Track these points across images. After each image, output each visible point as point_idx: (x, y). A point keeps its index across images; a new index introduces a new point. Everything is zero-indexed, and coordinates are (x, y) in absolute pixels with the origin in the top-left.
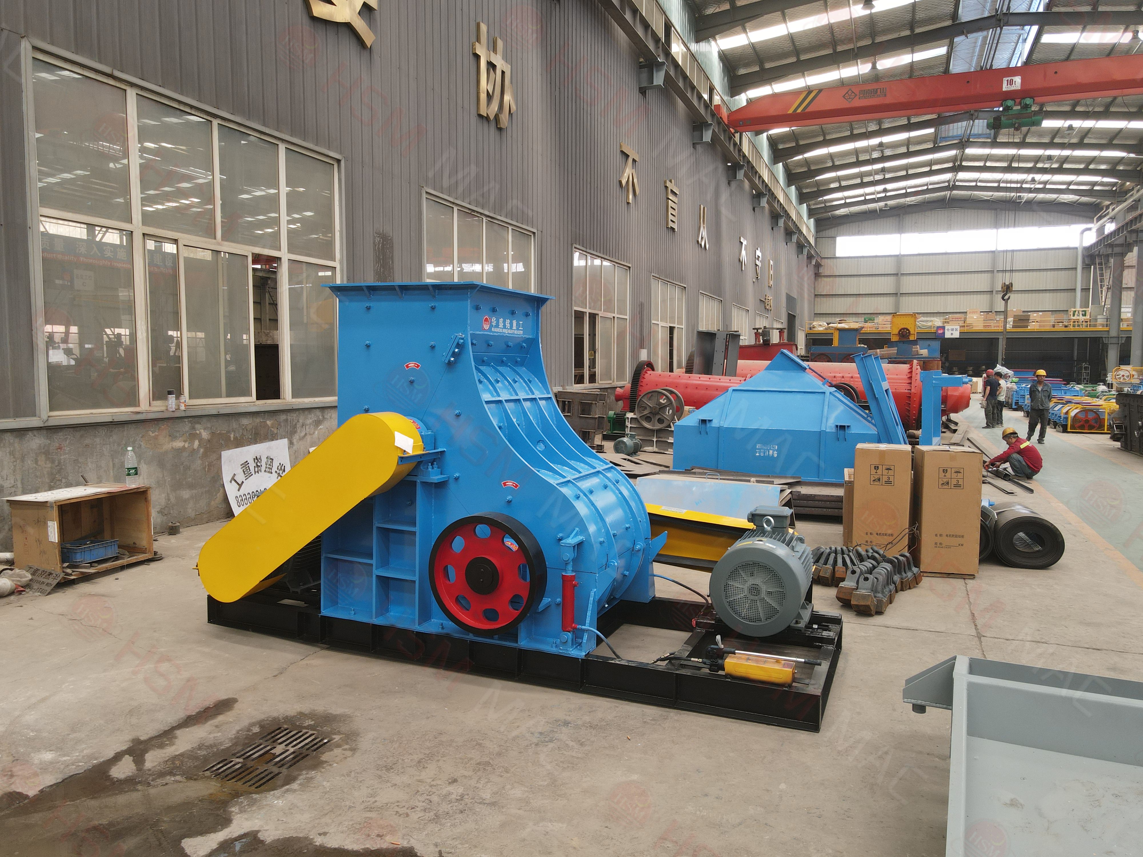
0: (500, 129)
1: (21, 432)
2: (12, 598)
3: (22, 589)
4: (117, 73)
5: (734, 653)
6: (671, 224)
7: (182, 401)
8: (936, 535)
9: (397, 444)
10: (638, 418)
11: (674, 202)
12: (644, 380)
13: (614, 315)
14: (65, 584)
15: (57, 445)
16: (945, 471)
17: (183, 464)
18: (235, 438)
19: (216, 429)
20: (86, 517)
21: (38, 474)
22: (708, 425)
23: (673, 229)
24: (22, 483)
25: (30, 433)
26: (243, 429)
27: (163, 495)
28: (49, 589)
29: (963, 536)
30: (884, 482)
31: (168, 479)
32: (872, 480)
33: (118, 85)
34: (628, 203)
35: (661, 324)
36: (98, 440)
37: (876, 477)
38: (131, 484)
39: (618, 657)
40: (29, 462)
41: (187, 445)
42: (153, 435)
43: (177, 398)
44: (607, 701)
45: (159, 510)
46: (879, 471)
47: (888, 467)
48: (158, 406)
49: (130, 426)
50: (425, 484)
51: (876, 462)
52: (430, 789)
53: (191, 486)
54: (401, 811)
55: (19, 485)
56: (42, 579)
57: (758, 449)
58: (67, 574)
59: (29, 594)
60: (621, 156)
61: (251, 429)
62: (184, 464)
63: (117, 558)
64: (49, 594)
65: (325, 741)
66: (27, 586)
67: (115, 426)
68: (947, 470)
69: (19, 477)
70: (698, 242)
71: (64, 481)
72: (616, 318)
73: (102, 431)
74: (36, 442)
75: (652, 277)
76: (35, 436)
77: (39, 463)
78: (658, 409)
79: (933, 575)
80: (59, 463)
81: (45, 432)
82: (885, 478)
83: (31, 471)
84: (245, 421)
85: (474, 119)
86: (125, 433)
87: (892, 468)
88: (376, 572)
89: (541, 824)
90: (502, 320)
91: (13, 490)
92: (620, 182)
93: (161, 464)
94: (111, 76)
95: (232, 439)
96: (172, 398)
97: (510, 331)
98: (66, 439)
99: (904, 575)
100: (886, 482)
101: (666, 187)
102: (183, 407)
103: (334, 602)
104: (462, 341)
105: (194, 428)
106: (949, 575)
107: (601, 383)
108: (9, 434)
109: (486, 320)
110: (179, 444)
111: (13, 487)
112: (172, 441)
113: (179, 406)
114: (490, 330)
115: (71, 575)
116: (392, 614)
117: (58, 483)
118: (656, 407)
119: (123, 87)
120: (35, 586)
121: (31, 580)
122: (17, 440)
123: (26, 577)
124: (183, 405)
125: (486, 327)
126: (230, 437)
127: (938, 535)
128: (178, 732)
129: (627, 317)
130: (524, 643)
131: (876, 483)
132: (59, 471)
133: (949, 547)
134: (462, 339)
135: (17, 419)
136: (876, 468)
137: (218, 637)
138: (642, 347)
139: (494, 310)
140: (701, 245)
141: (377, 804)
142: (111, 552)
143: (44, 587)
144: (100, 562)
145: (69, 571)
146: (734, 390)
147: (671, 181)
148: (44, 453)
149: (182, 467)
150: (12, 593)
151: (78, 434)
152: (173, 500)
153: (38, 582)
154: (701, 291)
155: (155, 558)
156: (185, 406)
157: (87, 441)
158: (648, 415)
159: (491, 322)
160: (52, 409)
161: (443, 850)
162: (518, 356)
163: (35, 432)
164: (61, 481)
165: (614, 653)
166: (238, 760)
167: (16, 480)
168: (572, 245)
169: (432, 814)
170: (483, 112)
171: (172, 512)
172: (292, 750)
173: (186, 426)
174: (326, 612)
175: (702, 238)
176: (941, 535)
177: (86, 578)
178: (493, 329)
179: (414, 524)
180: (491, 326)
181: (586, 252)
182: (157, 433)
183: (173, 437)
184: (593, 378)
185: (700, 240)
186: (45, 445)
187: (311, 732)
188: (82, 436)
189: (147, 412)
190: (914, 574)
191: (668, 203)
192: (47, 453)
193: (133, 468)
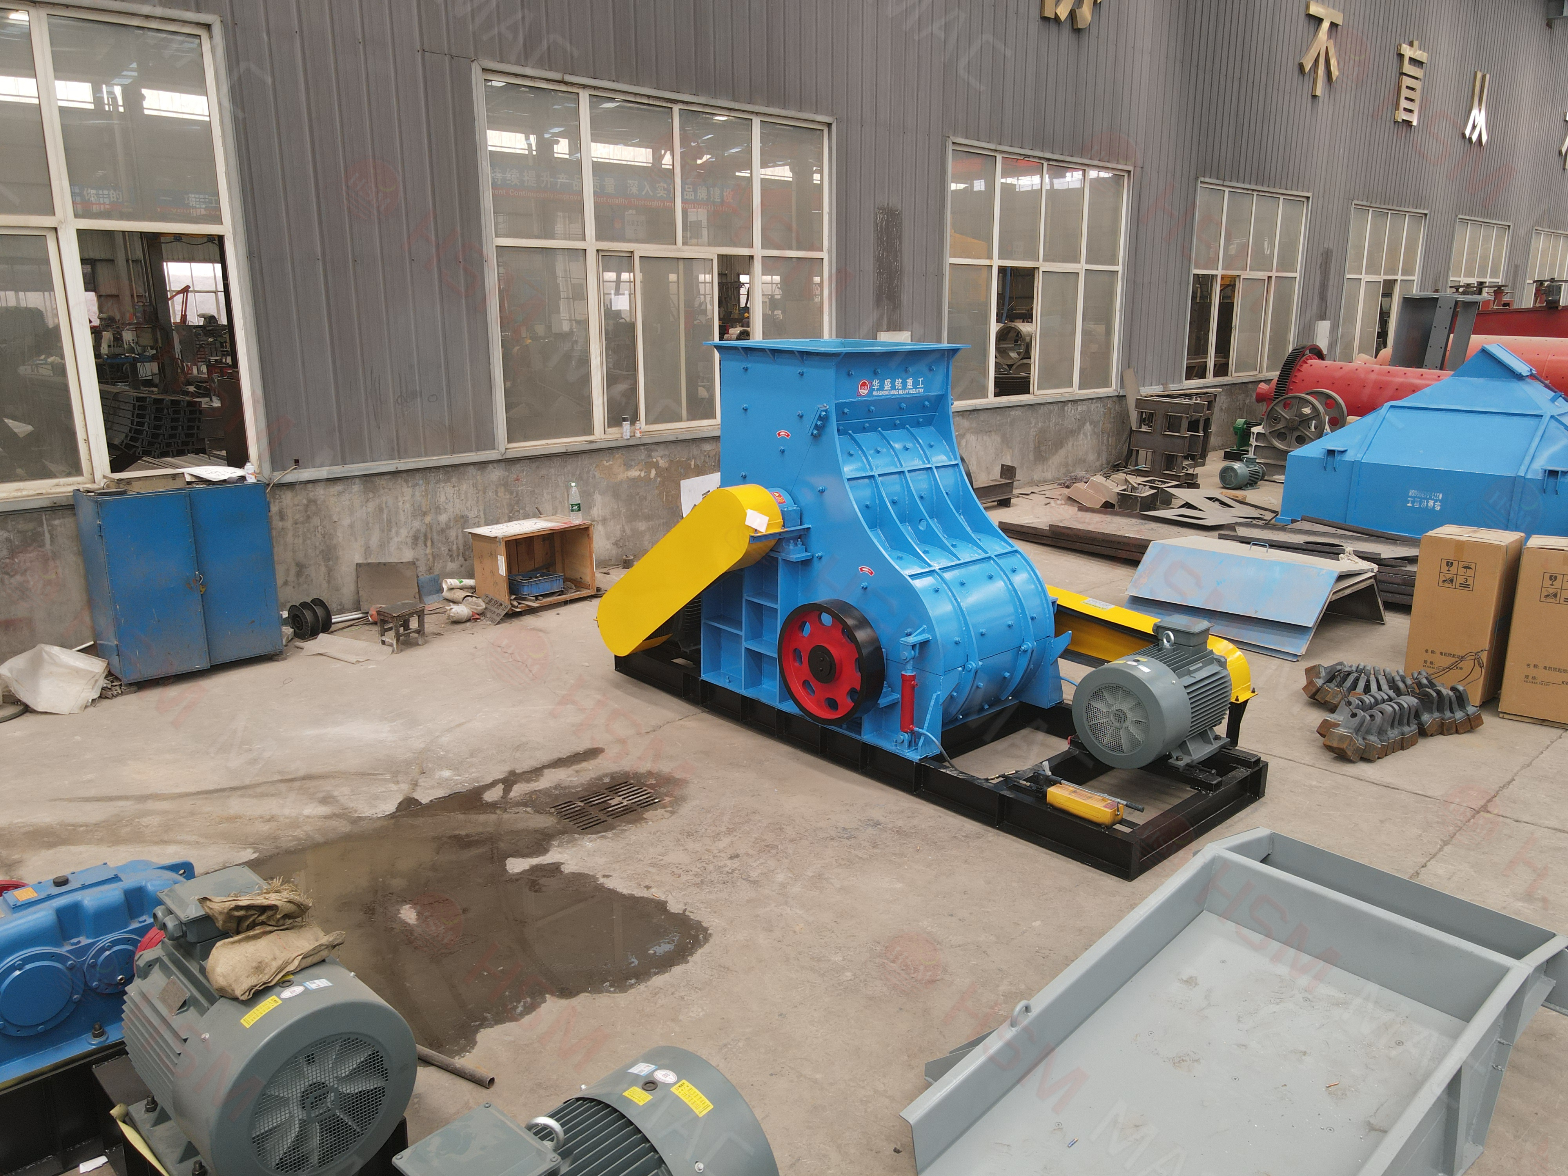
0: (1078, 31)
1: (482, 465)
2: (468, 624)
3: (478, 617)
4: (568, 78)
5: (1060, 783)
6: (1402, 116)
7: (638, 428)
8: (1529, 665)
9: (748, 522)
10: (1267, 433)
11: (1417, 78)
12: (1299, 375)
13: (1270, 274)
14: (511, 615)
15: (515, 477)
16: (1553, 578)
17: (638, 494)
18: (696, 466)
19: (675, 456)
20: (539, 550)
21: (498, 505)
22: (1338, 458)
23: (1408, 123)
24: (485, 514)
25: (490, 465)
26: (705, 456)
27: (618, 527)
28: (498, 619)
30: (1458, 585)
31: (623, 510)
32: (1441, 581)
33: (570, 89)
34: (1314, 97)
35: (1365, 277)
36: (553, 471)
37: (1448, 576)
38: (576, 520)
39: (953, 766)
40: (490, 494)
41: (643, 474)
42: (608, 464)
43: (633, 423)
44: (935, 810)
45: (613, 542)
46: (1453, 569)
47: (1466, 564)
48: (614, 434)
49: (584, 455)
50: (788, 562)
51: (1451, 557)
52: (712, 859)
53: (648, 518)
54: (677, 871)
55: (482, 516)
56: (493, 609)
57: (1411, 497)
58: (513, 606)
59: (484, 622)
60: (1306, 25)
61: (715, 456)
62: (640, 494)
63: (561, 593)
64: (498, 623)
65: (656, 801)
66: (482, 614)
67: (569, 456)
68: (1556, 577)
69: (481, 508)
70: (1464, 135)
71: (521, 511)
72: (1273, 279)
73: (557, 462)
74: (496, 474)
75: (1353, 206)
76: (494, 468)
77: (499, 494)
78: (1296, 423)
79: (1519, 718)
80: (517, 494)
81: (503, 464)
82: (1461, 580)
83: (492, 502)
84: (707, 447)
85: (1035, 25)
86: (579, 463)
87: (1473, 566)
88: (745, 644)
89: (782, 907)
90: (889, 380)
91: (477, 520)
92: (1301, 67)
93: (616, 495)
94: (562, 82)
95: (693, 467)
96: (626, 425)
97: (904, 392)
98: (523, 470)
99: (1448, 714)
100: (1462, 585)
101: (1401, 56)
102: (638, 435)
103: (716, 666)
104: (824, 413)
105: (650, 456)
106: (1543, 722)
107: (1235, 376)
108: (472, 467)
109: (864, 384)
110: (634, 473)
111: (477, 517)
112: (627, 470)
113: (634, 433)
114: (870, 394)
115: (517, 607)
116: (764, 686)
117: (516, 514)
118: (1295, 420)
119: (576, 90)
120: (489, 615)
121: (486, 608)
122: (479, 473)
123: (481, 606)
124: (638, 432)
125: (864, 392)
126: (690, 465)
127: (1532, 666)
128: (546, 771)
129: (1297, 275)
130: (868, 737)
131: (1446, 585)
132: (517, 503)
133: (1547, 684)
134: (826, 411)
135: (479, 453)
136: (1449, 564)
137: (617, 686)
138: (1323, 317)
139: (875, 373)
140: (1470, 139)
141: (662, 862)
142: (557, 586)
143: (495, 616)
144: (544, 596)
145: (515, 603)
146: (1391, 406)
147: (1411, 44)
148: (503, 485)
149: (637, 498)
150: (468, 620)
151: (534, 465)
152: (628, 531)
153: (491, 611)
154: (1460, 216)
155: (598, 594)
156: (640, 432)
157: (543, 472)
158: (1283, 431)
159: (872, 385)
160: (510, 441)
161: (689, 909)
162: (920, 416)
163: (495, 465)
164: (519, 511)
166: (582, 804)
167: (479, 511)
168: (1197, 178)
169: (700, 879)
170: (1049, 13)
171: (627, 544)
172: (625, 804)
173: (642, 455)
174: (704, 677)
175: (1474, 127)
176: (1535, 666)
177: (532, 611)
178: (874, 393)
179: (776, 601)
180: (872, 390)
181: (1223, 185)
182: (611, 463)
183: (628, 466)
184: (1222, 369)
185: (1467, 133)
186: (504, 477)
187: (649, 790)
188: (538, 467)
189: (602, 441)
190: (1468, 715)
191: (1399, 82)
192: (506, 485)
193: (576, 505)
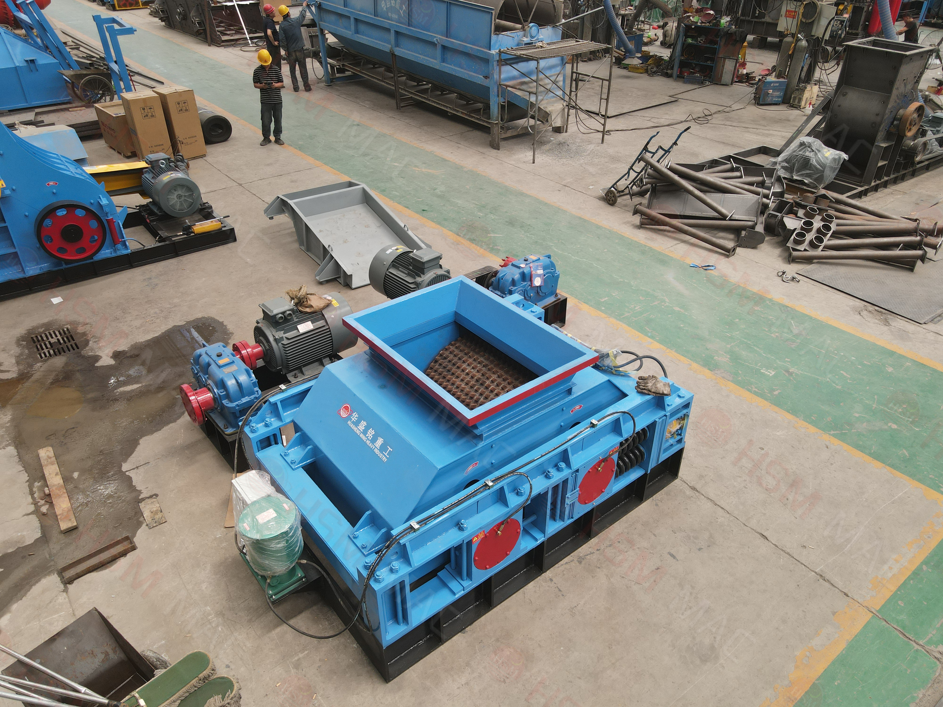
5: (195, 225)
29: (196, 136)
30: (150, 116)
32: (143, 117)
37: (145, 114)
39: (144, 246)
46: (146, 111)
47: (150, 107)
51: (143, 106)
65: (65, 329)
68: (179, 103)
106: (195, 158)
131: (146, 118)
133: (191, 144)
136: (144, 109)
165: (143, 245)
166: (46, 350)
169: (161, 318)
176: (186, 138)
190: (186, 163)
